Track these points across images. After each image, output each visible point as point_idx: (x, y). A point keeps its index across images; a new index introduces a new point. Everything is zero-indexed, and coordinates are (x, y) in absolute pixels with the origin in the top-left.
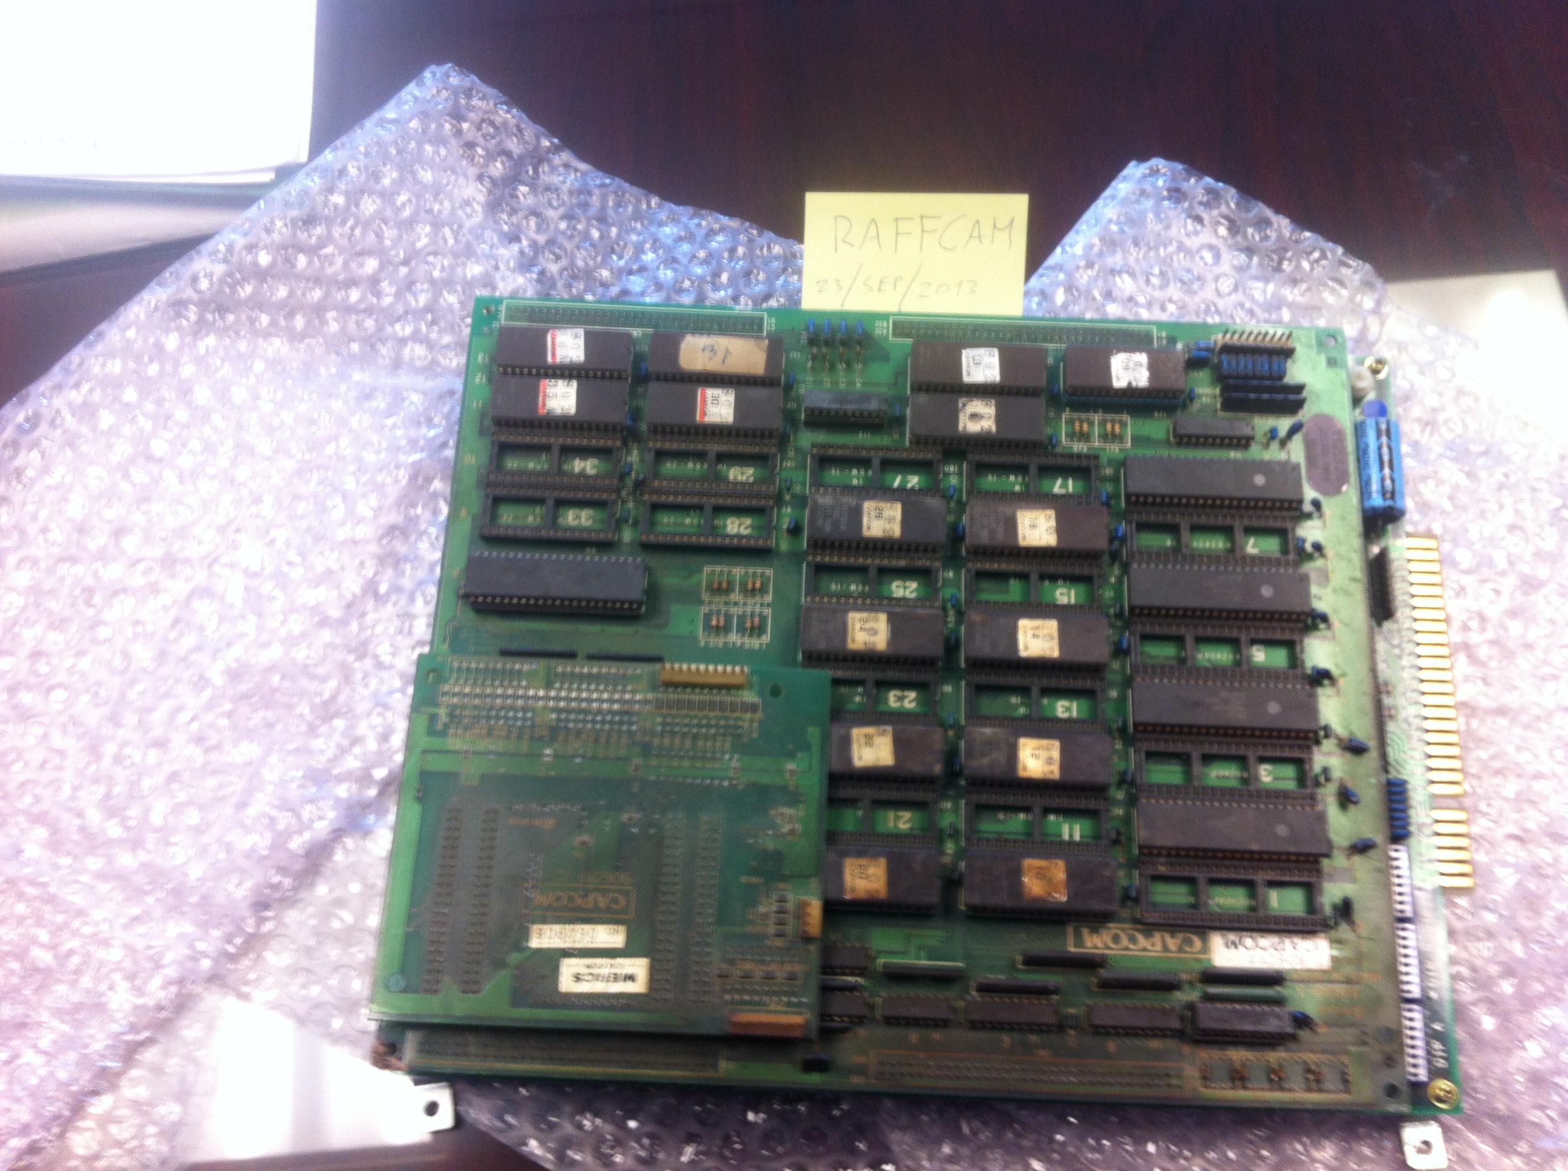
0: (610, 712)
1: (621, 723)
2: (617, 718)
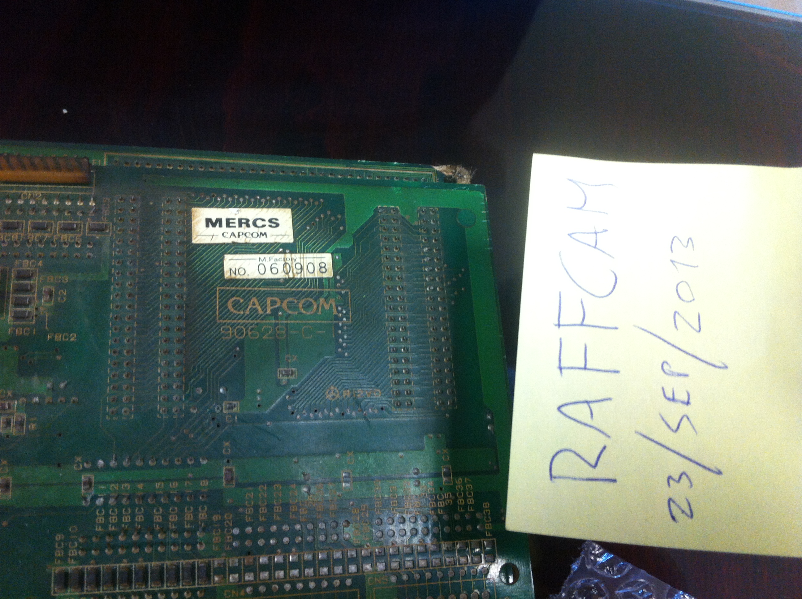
0: (271, 551)
1: (255, 536)
2: (261, 542)
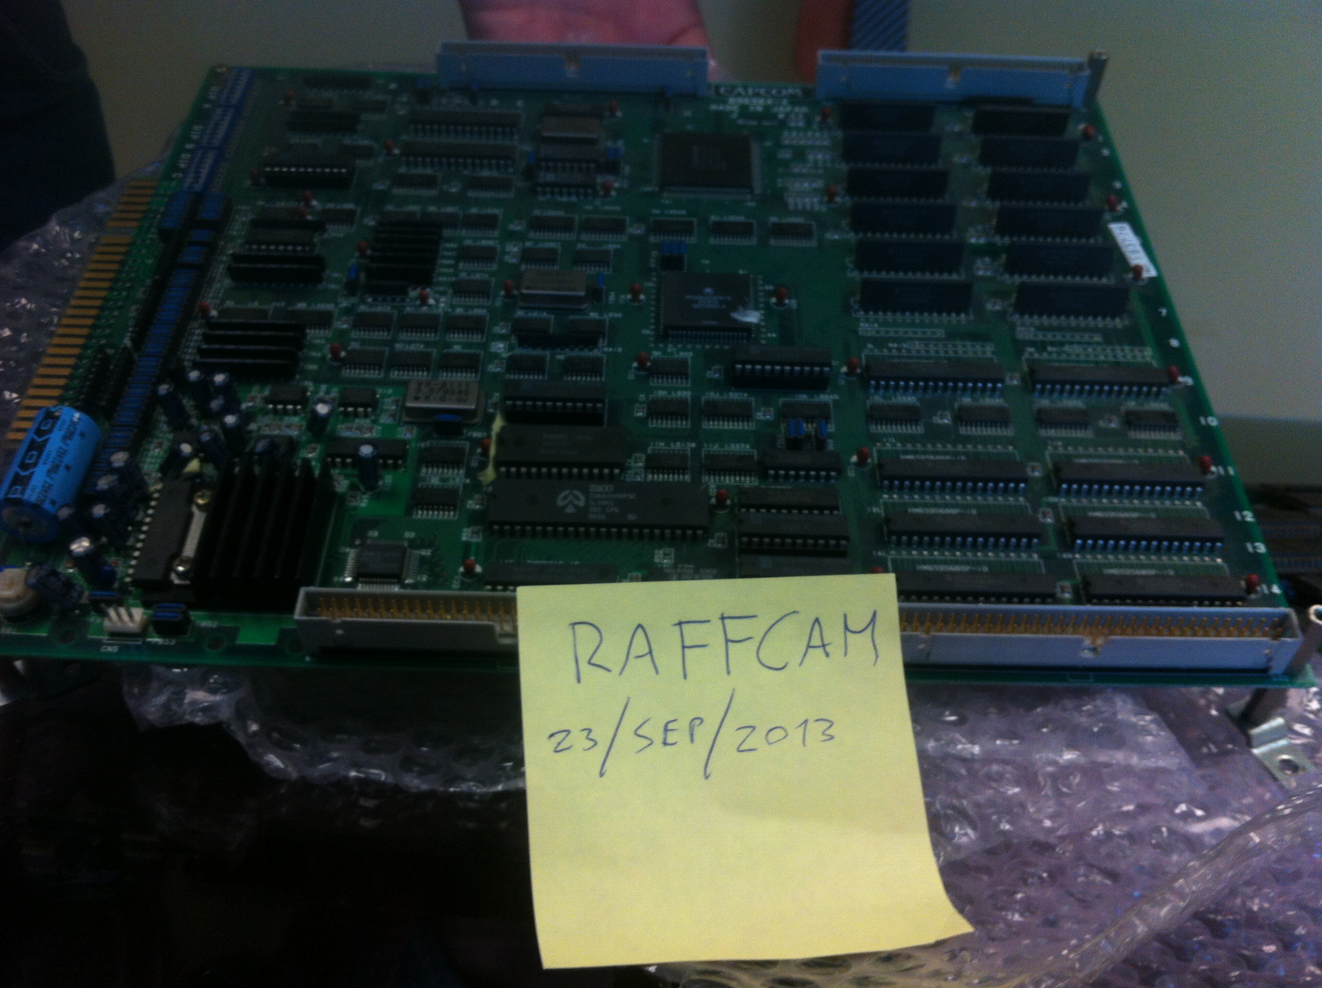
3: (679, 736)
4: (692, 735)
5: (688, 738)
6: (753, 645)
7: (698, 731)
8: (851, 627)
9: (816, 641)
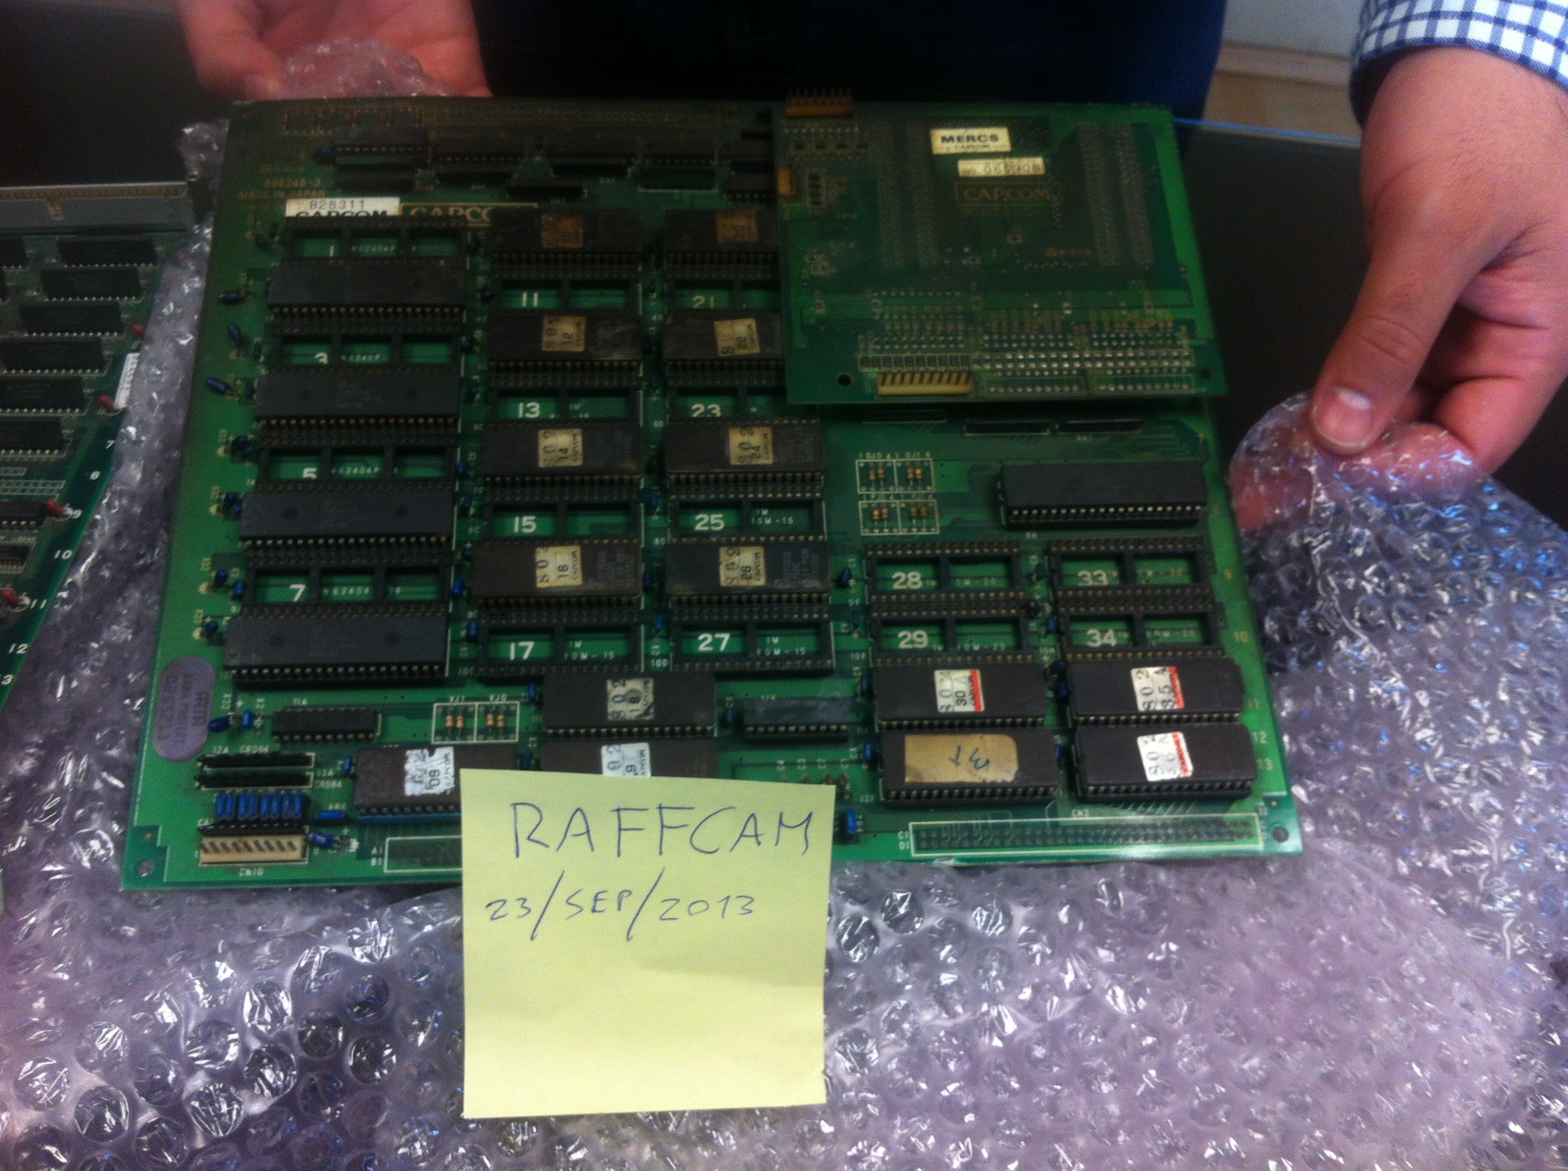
0: (1013, 351)
1: (1000, 342)
2: (1006, 345)
3: (608, 904)
4: (619, 905)
5: (616, 906)
6: (688, 832)
7: (625, 901)
8: (785, 821)
9: (750, 830)
